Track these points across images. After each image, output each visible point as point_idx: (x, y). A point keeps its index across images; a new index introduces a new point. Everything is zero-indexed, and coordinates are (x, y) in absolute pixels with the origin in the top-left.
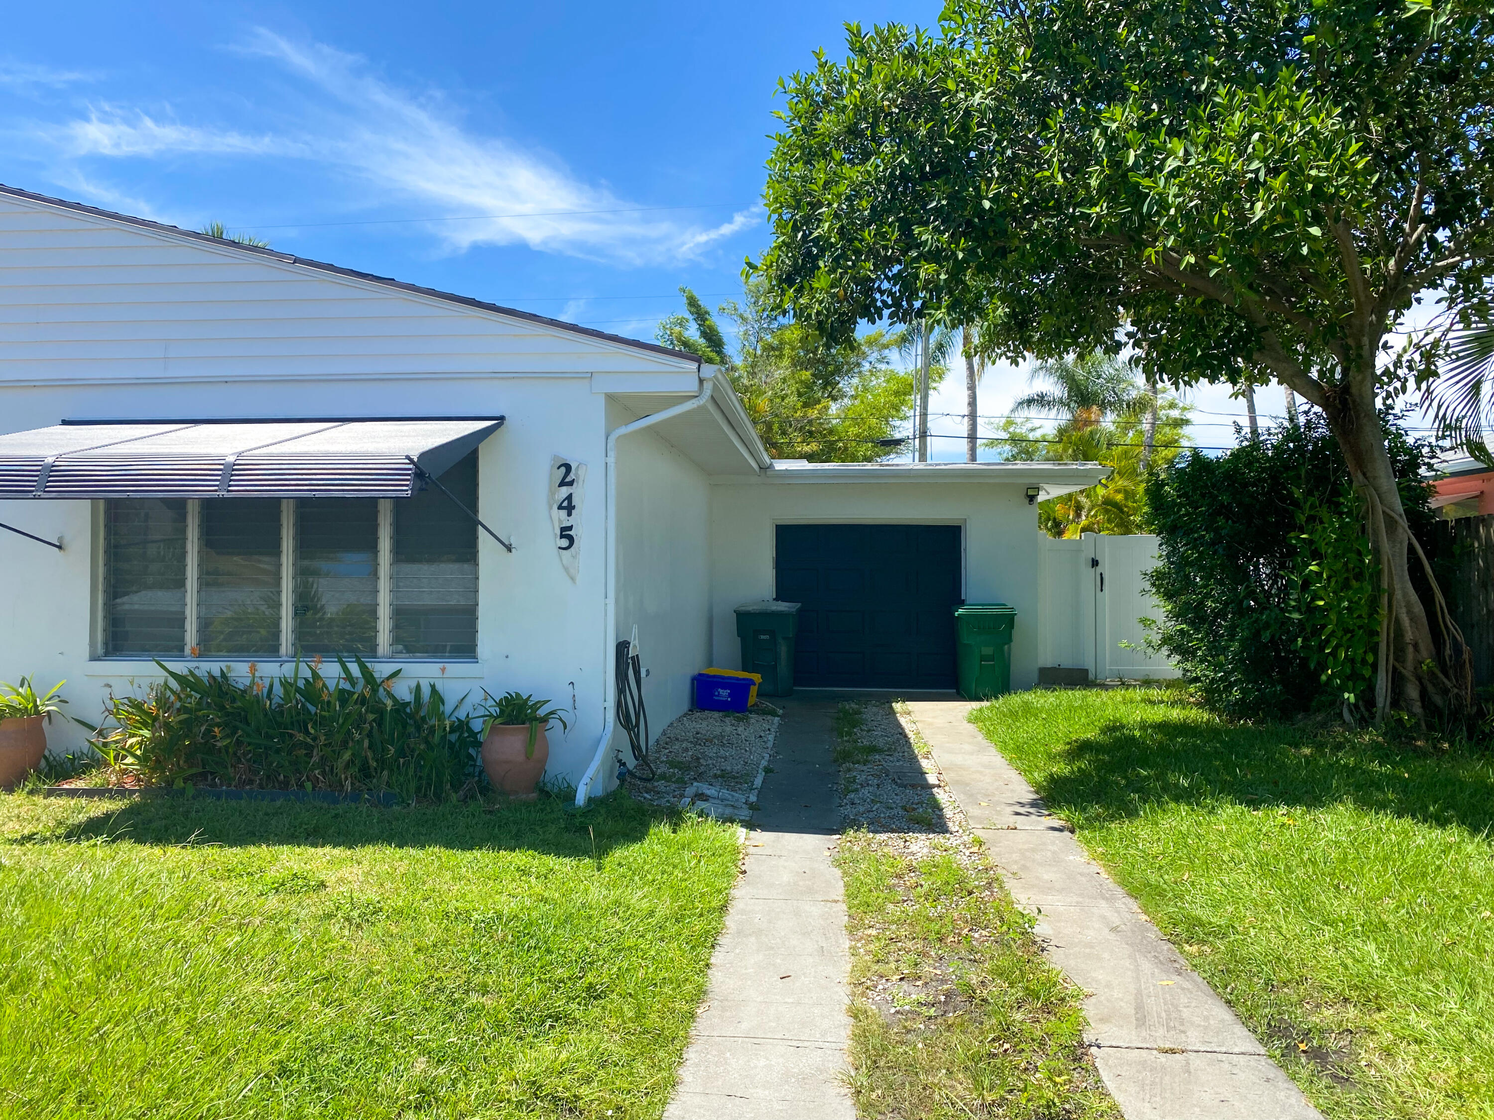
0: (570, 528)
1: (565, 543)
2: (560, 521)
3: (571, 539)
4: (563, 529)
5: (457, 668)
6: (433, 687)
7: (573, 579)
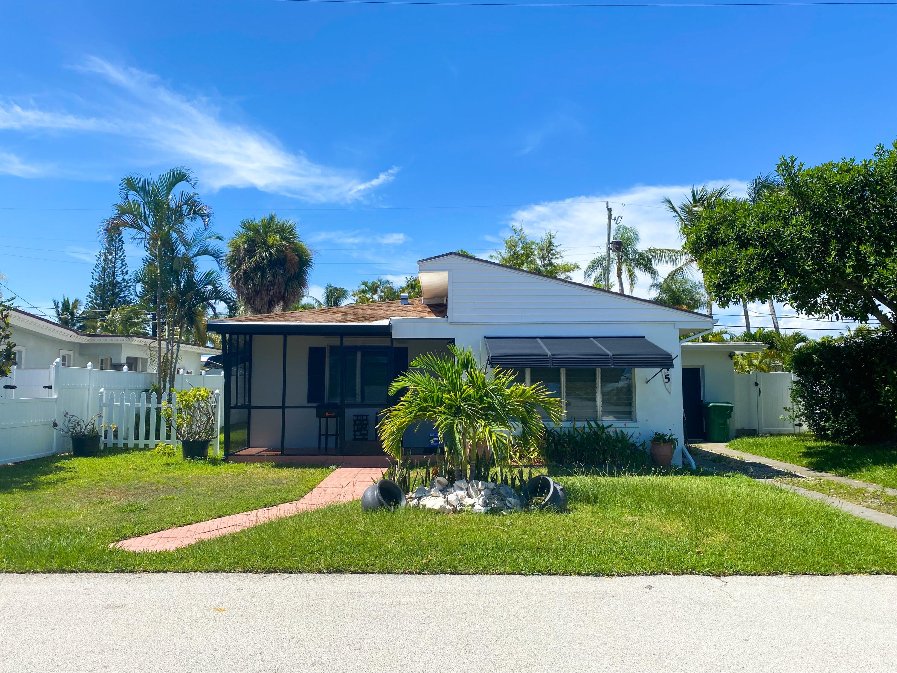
0: (669, 375)
1: (667, 380)
2: (665, 373)
3: (669, 379)
4: (666, 376)
5: (629, 424)
6: (622, 431)
7: (670, 393)
